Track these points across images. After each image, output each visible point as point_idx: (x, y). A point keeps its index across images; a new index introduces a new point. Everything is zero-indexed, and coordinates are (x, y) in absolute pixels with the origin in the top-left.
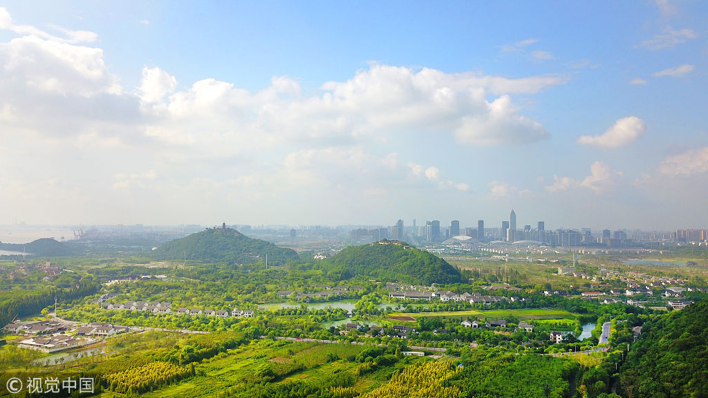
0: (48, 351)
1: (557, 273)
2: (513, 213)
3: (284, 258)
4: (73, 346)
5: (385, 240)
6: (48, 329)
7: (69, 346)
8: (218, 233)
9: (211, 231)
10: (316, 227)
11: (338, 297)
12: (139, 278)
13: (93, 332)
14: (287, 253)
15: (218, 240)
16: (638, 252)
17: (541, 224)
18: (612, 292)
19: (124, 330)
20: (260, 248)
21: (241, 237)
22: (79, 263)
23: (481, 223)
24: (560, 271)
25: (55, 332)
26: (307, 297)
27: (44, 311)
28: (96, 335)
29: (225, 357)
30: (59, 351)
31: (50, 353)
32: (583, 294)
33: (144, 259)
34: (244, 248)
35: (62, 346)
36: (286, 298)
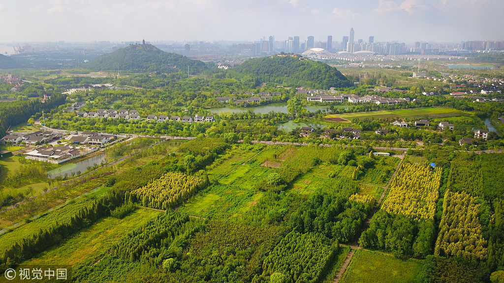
0: (57, 162)
1: (411, 76)
2: (352, 30)
3: (196, 68)
4: (77, 156)
5: (282, 53)
6: (44, 139)
7: (72, 157)
8: (140, 48)
9: (134, 47)
10: (200, 42)
11: (267, 101)
12: (92, 87)
13: (87, 140)
14: (198, 65)
15: (141, 54)
16: (450, 59)
17: (371, 39)
18: (471, 91)
19: (113, 137)
20: (176, 60)
21: (159, 51)
22: (32, 74)
23: (330, 38)
24: (414, 75)
25: (50, 141)
26: (245, 103)
27: (30, 121)
28: (91, 143)
29: (221, 163)
30: (66, 161)
31: (59, 164)
32: (451, 94)
33: (82, 70)
34: (163, 60)
35: (67, 156)
36: (225, 103)
